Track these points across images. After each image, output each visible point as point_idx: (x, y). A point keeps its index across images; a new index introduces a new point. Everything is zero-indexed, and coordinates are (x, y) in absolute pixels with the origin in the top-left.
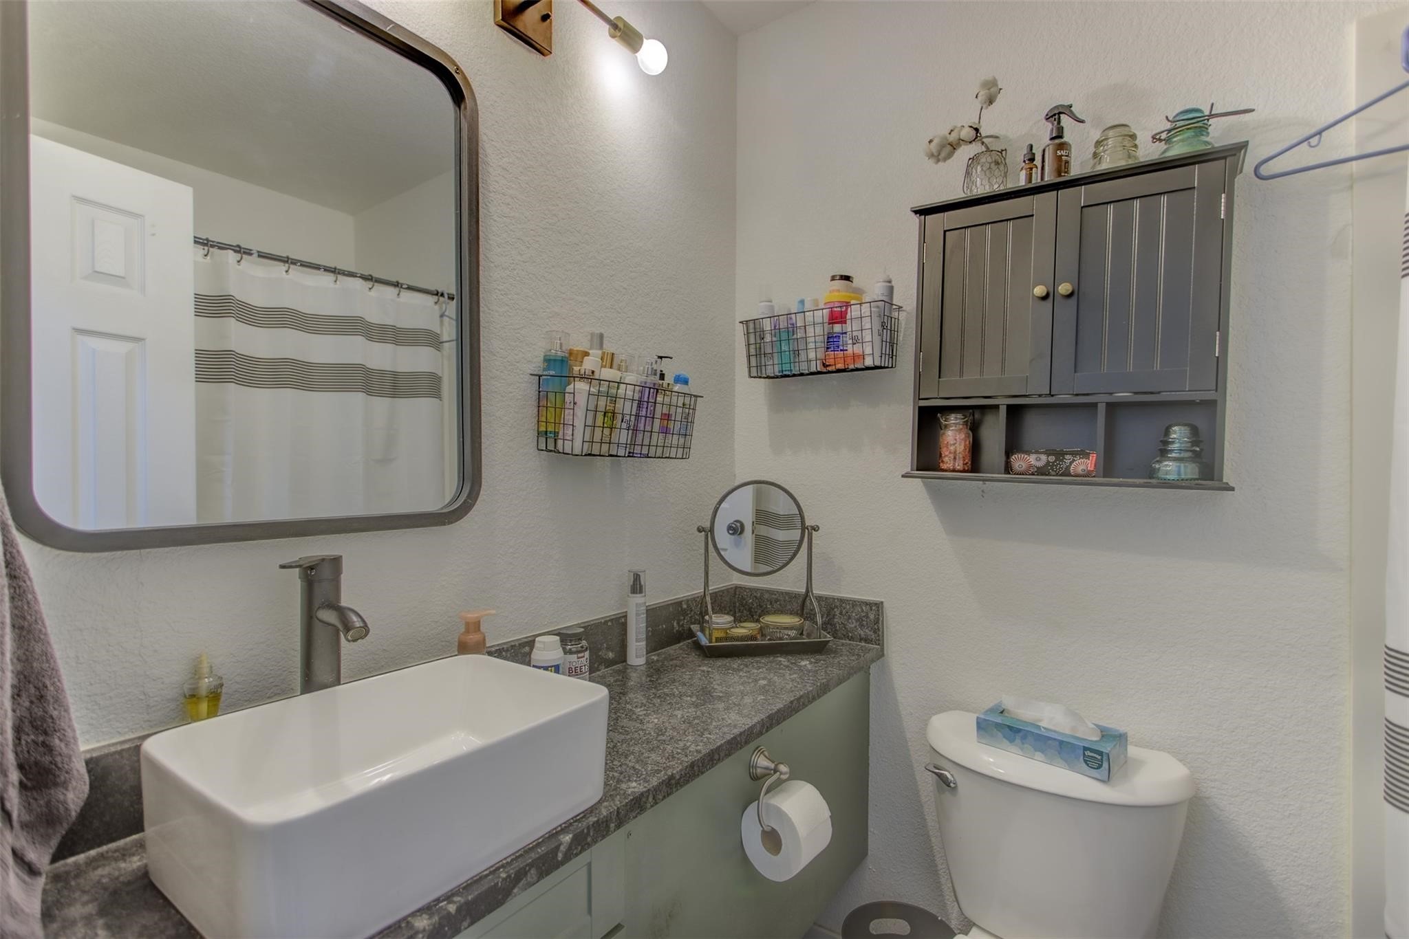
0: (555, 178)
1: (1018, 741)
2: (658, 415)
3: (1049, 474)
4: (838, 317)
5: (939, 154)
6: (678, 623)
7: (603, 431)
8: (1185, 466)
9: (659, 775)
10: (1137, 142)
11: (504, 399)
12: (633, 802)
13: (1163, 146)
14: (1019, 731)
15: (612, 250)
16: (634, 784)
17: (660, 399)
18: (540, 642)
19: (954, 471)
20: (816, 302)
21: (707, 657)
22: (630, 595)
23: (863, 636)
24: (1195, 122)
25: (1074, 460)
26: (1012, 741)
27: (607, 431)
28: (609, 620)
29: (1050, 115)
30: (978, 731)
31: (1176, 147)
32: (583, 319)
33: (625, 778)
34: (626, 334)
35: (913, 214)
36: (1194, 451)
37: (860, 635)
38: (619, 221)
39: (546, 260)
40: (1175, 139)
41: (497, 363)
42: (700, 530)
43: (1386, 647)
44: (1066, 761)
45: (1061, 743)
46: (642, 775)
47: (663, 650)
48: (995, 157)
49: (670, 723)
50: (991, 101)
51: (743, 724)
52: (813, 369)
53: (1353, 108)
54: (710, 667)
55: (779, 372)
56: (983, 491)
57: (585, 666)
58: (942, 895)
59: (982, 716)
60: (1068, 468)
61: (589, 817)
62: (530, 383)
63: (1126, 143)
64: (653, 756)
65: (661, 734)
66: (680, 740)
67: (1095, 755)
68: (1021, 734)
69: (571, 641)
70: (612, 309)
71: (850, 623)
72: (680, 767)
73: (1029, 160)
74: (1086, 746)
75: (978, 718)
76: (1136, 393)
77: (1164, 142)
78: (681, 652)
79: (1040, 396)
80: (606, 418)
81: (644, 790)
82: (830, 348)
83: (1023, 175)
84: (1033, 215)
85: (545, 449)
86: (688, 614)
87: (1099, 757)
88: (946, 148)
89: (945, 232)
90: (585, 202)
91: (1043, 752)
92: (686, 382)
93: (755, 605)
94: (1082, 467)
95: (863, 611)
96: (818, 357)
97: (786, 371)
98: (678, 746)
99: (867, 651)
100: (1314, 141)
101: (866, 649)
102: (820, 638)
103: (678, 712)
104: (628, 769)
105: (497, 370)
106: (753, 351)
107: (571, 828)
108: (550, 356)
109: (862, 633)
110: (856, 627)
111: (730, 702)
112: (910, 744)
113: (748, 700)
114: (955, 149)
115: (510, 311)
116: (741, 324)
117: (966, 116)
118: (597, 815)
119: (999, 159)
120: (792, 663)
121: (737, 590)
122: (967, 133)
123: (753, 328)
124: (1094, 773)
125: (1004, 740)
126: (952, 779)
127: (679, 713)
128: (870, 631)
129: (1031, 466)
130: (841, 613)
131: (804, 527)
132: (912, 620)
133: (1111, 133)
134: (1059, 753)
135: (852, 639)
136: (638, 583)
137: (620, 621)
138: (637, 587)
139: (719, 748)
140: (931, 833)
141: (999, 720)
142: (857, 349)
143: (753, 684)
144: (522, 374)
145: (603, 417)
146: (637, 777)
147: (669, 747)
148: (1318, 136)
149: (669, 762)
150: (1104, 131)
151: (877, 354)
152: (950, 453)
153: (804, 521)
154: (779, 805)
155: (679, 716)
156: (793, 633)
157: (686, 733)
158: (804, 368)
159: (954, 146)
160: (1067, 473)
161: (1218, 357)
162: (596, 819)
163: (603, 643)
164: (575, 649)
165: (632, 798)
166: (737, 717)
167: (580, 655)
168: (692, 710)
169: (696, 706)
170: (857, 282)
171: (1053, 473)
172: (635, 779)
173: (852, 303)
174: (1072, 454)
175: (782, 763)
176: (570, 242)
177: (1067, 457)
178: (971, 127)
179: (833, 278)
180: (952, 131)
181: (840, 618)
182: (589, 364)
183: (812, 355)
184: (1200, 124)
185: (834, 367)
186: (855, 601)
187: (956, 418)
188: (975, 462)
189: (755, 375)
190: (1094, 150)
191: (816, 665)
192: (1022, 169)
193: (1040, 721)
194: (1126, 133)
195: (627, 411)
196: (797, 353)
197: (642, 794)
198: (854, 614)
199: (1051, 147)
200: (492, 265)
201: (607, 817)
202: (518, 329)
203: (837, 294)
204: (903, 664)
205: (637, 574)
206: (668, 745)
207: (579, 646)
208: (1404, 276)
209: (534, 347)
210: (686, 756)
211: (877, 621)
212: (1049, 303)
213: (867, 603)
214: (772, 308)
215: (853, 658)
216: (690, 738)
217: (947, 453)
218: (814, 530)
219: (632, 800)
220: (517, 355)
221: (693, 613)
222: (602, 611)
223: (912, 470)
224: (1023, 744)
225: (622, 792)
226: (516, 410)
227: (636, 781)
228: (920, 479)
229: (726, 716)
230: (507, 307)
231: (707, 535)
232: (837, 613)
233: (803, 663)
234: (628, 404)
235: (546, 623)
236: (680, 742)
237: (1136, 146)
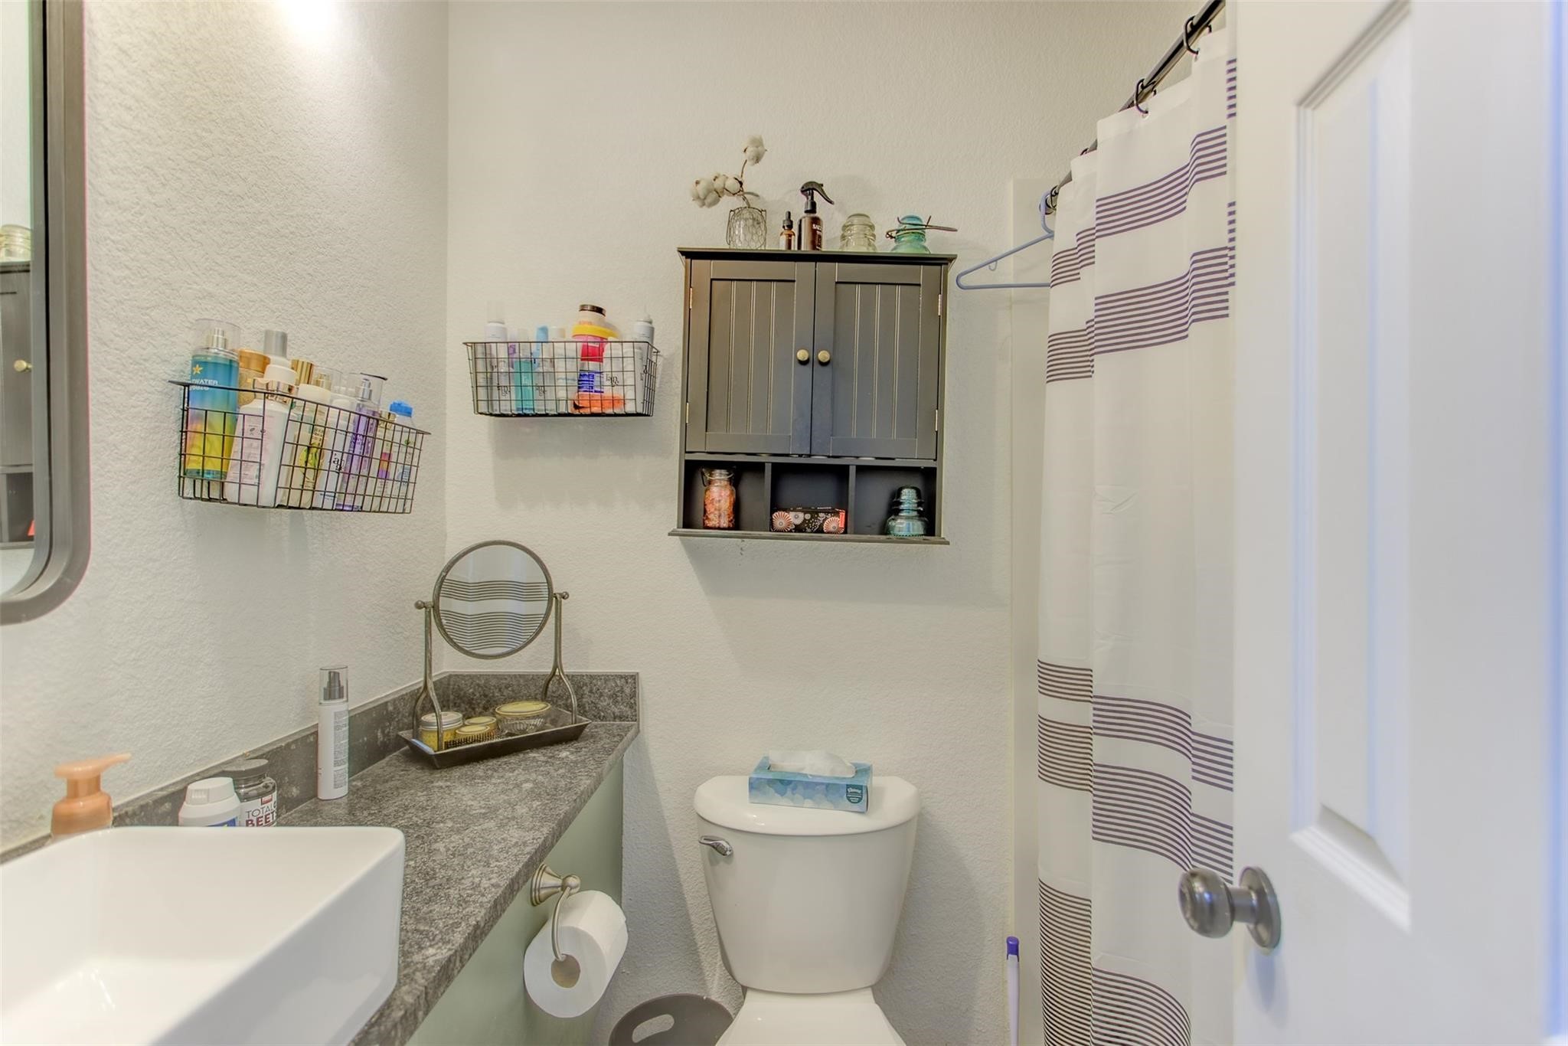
0: (207, 90)
1: (789, 792)
2: (377, 454)
3: (805, 532)
4: (592, 353)
5: (705, 198)
6: (383, 732)
7: (304, 474)
8: (913, 524)
9: (460, 929)
10: (875, 233)
11: (121, 417)
12: (441, 974)
13: (892, 243)
14: (790, 782)
15: (292, 217)
16: (431, 951)
17: (380, 433)
18: (197, 791)
19: (719, 528)
20: (562, 332)
21: (438, 769)
22: (322, 702)
23: (617, 713)
24: (916, 228)
25: (826, 518)
26: (782, 794)
27: (310, 474)
28: (293, 742)
29: (805, 188)
30: (750, 791)
31: (903, 246)
32: (250, 308)
33: (411, 946)
34: (311, 338)
35: (678, 255)
36: (919, 511)
37: (614, 713)
38: (302, 179)
39: (193, 210)
40: (903, 239)
41: (109, 358)
42: (418, 606)
43: (1039, 661)
44: (831, 801)
45: (828, 785)
46: (435, 936)
47: (365, 771)
48: (756, 215)
49: (434, 861)
50: (757, 159)
51: (533, 839)
52: (563, 410)
53: (1012, 248)
54: (446, 781)
55: (518, 409)
56: (741, 549)
57: (272, 813)
58: (702, 973)
59: (755, 776)
60: (821, 525)
61: (390, 1014)
62: (166, 393)
63: (867, 232)
64: (436, 907)
65: (431, 879)
66: (463, 878)
67: (855, 790)
68: (791, 786)
69: (247, 781)
70: (292, 299)
71: (602, 702)
72: (483, 911)
73: (788, 226)
74: (849, 783)
75: (750, 779)
76: (877, 458)
77: (894, 239)
78: (393, 769)
79: (800, 456)
80: (310, 455)
81: (451, 953)
82: (582, 387)
83: (783, 240)
84: (794, 281)
85: (193, 496)
86: (395, 718)
87: (859, 792)
88: (711, 195)
89: (712, 280)
90: (253, 138)
91: (811, 798)
92: (408, 412)
93: (478, 695)
94: (834, 524)
95: (617, 686)
96: (569, 397)
97: (526, 409)
98: (464, 887)
99: (626, 730)
100: (993, 265)
101: (624, 727)
102: (575, 723)
103: (437, 844)
104: (410, 934)
105: (110, 369)
106: (481, 381)
107: (371, 1037)
108: (206, 356)
109: (616, 710)
110: (608, 704)
111: (501, 817)
112: (668, 822)
113: (521, 810)
114: (720, 196)
115: (133, 277)
116: (465, 346)
117: (729, 168)
118: (402, 1007)
119: (758, 218)
120: (550, 757)
121: (452, 679)
122: (732, 185)
123: (480, 352)
124: (856, 807)
125: (776, 794)
126: (728, 846)
127: (440, 846)
128: (626, 707)
129: (790, 523)
130: (591, 691)
131: (552, 595)
132: (670, 689)
133: (856, 220)
134: (826, 796)
135: (604, 718)
136: (337, 684)
137: (308, 741)
138: (334, 689)
139: (518, 874)
140: (690, 912)
141: (770, 776)
142: (618, 392)
143: (516, 791)
144: (154, 379)
145: (305, 454)
146: (430, 941)
147: (452, 891)
148: (995, 263)
149: (463, 909)
150: (850, 217)
151: (640, 399)
152: (716, 509)
153: (552, 588)
154: (575, 926)
155: (442, 849)
156: (538, 722)
157: (465, 868)
158: (551, 408)
159: (719, 194)
160: (820, 531)
161: (937, 432)
162: (401, 1013)
163: (284, 776)
164: (255, 792)
165: (439, 968)
166: (521, 833)
167: (265, 799)
168: (455, 838)
169: (458, 832)
170: (610, 316)
171: (809, 530)
172: (428, 944)
173: (609, 340)
174: (825, 513)
175: (570, 876)
176: (231, 191)
177: (821, 515)
178: (736, 179)
179: (583, 308)
180: (716, 177)
181: (590, 696)
182: (278, 373)
183: (562, 394)
184: (920, 231)
185: (589, 409)
186: (608, 676)
187: (721, 474)
188: (737, 521)
189: (485, 410)
190: (842, 232)
191: (579, 754)
192: (782, 234)
193: (803, 769)
194: (867, 223)
195: (339, 447)
196: (542, 389)
197: (449, 960)
198: (607, 691)
199: (807, 218)
200: (101, 199)
201: (415, 1004)
202: (148, 308)
203: (589, 326)
204: (661, 738)
205: (335, 673)
206: (448, 888)
207: (262, 785)
208: (1048, 382)
209: (173, 339)
210: (483, 895)
211: (634, 695)
212: (808, 368)
213: (621, 677)
214: (504, 330)
215: (616, 739)
216: (474, 872)
217: (712, 510)
218: (563, 598)
219: (439, 971)
220: (144, 349)
221: (400, 715)
222: (281, 730)
223: (678, 528)
224: (794, 794)
225: (419, 966)
226: (142, 435)
227: (431, 946)
228: (678, 537)
229: (505, 835)
230: (127, 272)
231: (430, 612)
232: (586, 692)
233: (564, 754)
234: (340, 437)
235: (192, 761)
236: (463, 881)
237: (874, 236)
